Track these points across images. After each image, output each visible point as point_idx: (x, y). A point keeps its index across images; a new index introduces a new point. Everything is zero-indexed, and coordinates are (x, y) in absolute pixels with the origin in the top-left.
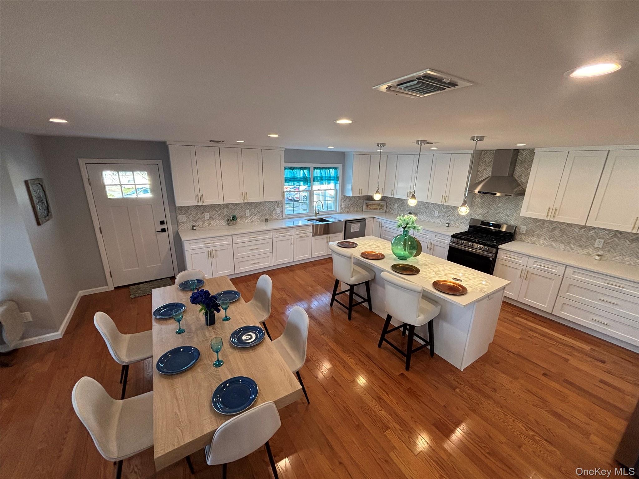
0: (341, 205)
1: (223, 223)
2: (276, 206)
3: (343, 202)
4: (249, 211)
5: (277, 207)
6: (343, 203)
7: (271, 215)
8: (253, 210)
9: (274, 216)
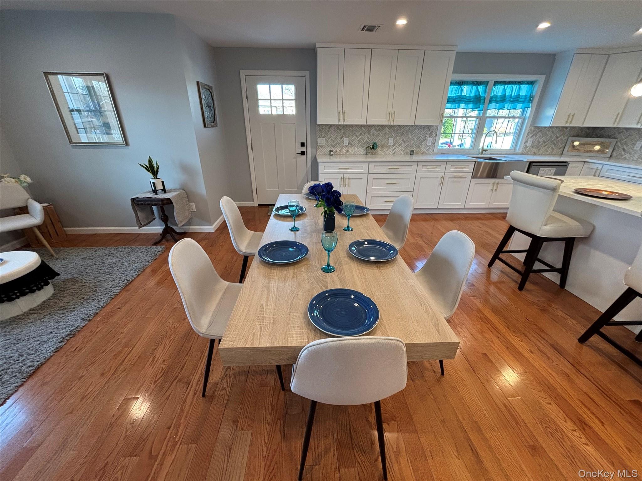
0: (526, 142)
1: (362, 151)
2: (427, 136)
3: (531, 137)
4: (393, 139)
5: (430, 137)
6: (530, 139)
7: (420, 147)
8: (398, 138)
9: (423, 149)
